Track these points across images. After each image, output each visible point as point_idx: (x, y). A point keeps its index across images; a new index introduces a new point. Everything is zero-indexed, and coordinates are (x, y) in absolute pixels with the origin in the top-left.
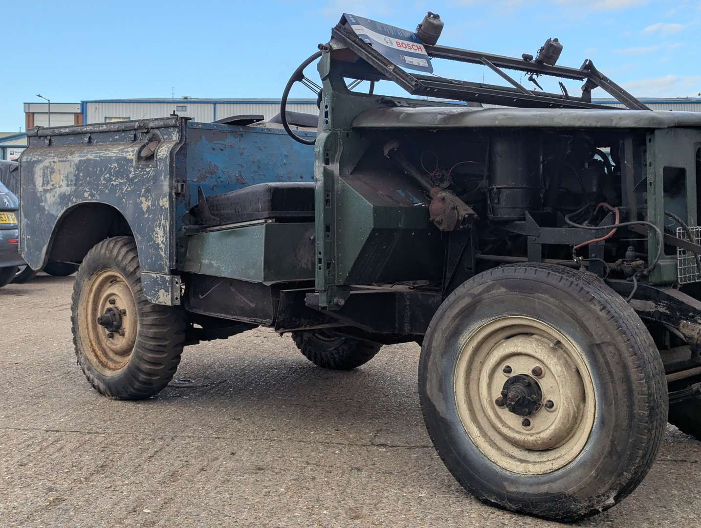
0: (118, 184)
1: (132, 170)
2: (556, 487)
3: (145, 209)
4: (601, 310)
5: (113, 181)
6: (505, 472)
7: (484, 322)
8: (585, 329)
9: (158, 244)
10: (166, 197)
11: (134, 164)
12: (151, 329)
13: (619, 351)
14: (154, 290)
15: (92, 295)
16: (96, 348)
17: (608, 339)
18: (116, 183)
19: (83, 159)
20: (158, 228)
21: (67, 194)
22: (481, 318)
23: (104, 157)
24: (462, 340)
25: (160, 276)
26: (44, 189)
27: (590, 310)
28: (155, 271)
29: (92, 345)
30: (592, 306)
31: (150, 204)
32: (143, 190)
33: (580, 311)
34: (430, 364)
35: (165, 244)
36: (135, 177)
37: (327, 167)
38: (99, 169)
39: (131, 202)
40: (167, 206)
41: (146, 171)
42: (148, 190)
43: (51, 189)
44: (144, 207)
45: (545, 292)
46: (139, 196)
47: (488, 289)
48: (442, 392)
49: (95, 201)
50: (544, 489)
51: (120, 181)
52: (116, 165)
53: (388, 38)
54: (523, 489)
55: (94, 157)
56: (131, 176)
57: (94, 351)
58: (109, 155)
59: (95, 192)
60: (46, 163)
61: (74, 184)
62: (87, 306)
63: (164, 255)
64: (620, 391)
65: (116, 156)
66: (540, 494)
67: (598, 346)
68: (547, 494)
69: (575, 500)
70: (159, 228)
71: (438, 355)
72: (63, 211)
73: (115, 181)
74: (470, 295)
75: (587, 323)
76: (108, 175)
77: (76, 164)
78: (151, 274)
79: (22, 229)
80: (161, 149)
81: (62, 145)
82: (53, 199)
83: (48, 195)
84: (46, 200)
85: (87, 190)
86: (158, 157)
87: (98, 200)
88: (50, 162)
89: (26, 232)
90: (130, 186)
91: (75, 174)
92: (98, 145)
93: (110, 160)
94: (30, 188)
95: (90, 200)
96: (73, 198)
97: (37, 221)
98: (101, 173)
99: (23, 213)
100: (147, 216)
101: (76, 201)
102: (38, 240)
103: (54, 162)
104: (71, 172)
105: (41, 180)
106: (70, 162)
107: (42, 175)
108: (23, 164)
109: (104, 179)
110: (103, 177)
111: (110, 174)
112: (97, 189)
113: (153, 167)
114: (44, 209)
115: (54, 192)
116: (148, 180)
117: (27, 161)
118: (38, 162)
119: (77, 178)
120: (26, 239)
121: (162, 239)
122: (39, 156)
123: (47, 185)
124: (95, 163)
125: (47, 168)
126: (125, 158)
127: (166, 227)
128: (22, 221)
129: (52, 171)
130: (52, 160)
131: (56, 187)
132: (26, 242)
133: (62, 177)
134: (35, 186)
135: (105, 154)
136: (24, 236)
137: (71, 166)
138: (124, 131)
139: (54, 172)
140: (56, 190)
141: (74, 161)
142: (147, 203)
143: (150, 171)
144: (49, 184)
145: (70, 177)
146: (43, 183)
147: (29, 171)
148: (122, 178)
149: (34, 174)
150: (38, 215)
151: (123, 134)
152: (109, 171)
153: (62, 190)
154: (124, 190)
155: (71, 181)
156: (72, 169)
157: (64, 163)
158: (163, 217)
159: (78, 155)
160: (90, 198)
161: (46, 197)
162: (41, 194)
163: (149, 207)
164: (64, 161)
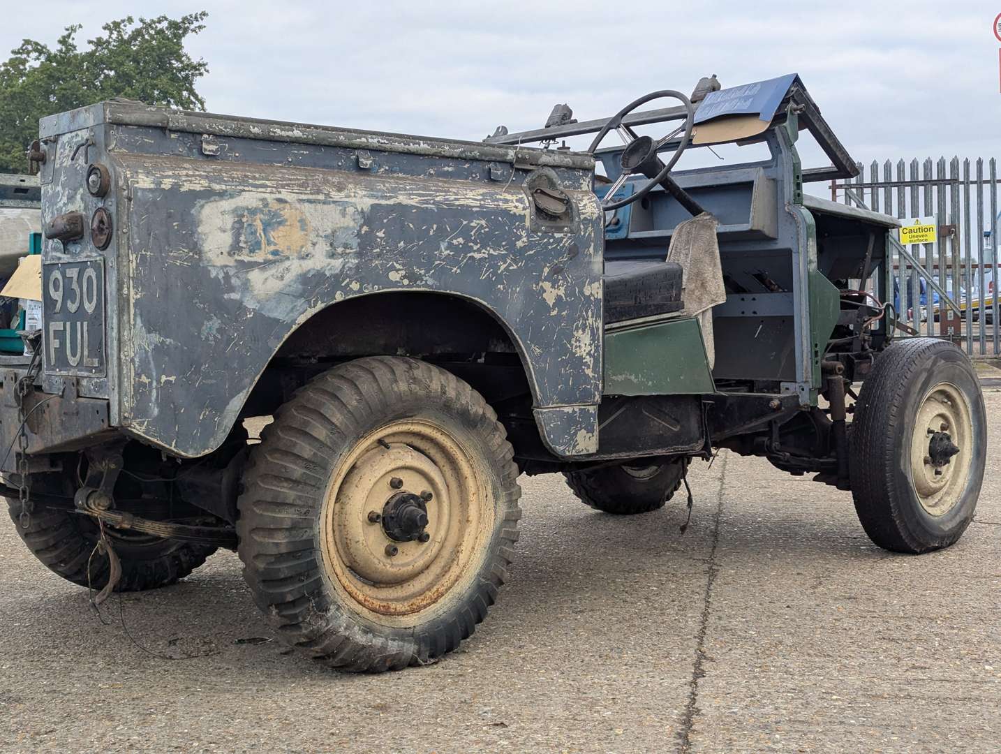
0: (486, 258)
1: (524, 233)
3: (550, 302)
5: (474, 251)
6: (935, 518)
9: (581, 358)
10: (598, 280)
11: (527, 223)
14: (569, 434)
18: (482, 255)
19: (383, 202)
20: (580, 332)
21: (328, 274)
23: (447, 205)
25: (580, 409)
26: (236, 260)
28: (570, 402)
29: (344, 585)
31: (561, 292)
32: (546, 270)
34: (904, 440)
35: (594, 357)
36: (530, 246)
38: (435, 226)
39: (518, 289)
40: (600, 296)
41: (553, 237)
42: (557, 270)
43: (268, 262)
44: (550, 296)
46: (538, 279)
49: (421, 289)
50: (958, 519)
51: (492, 251)
52: (483, 222)
54: (950, 526)
55: (419, 202)
56: (519, 244)
58: (462, 202)
59: (423, 272)
60: (250, 199)
61: (355, 253)
63: (591, 375)
65: (481, 206)
70: (584, 331)
72: (315, 310)
73: (479, 251)
74: (925, 369)
76: (461, 240)
77: (362, 212)
78: (562, 409)
79: (137, 360)
80: (582, 204)
81: (265, 162)
82: (274, 285)
83: (255, 276)
84: (246, 286)
85: (398, 266)
86: (582, 217)
87: (431, 287)
88: (263, 200)
89: (157, 366)
90: (515, 261)
91: (359, 231)
92: (398, 178)
93: (466, 212)
94: (178, 256)
95: (406, 286)
96: (351, 282)
97: (207, 339)
98: (441, 233)
99: (139, 320)
100: (555, 313)
101: (360, 290)
102: (213, 381)
103: (280, 201)
104: (347, 228)
105: (227, 239)
106: (343, 206)
107: (229, 226)
108: (139, 194)
109: (450, 246)
110: (446, 244)
111: (468, 239)
112: (428, 266)
113: (571, 232)
114: (239, 305)
115: (281, 267)
116: (560, 253)
117: (158, 189)
118: (208, 195)
119: (366, 242)
120: (154, 384)
121: (588, 349)
122: (210, 182)
123: (252, 251)
124: (424, 215)
125: (252, 212)
126: (506, 213)
127: (598, 329)
128: (137, 341)
129: (273, 221)
130: (273, 196)
131: (288, 258)
132: (154, 393)
133: (312, 237)
134: (200, 253)
135: (447, 200)
136: (144, 379)
137: (344, 214)
138: (474, 160)
139: (280, 223)
140: (287, 264)
141: (354, 205)
142: (555, 292)
143: (564, 238)
144: (260, 249)
145: (342, 237)
146: (235, 248)
147: (170, 216)
148: (497, 246)
149: (195, 223)
150: (215, 323)
151: (467, 166)
152: (465, 233)
153: (309, 265)
154: (502, 268)
155: (346, 246)
156: (349, 222)
157: (319, 206)
158: (590, 313)
159: (364, 193)
160: (406, 282)
161: (248, 280)
162: (226, 274)
163: (559, 298)
164: (319, 201)
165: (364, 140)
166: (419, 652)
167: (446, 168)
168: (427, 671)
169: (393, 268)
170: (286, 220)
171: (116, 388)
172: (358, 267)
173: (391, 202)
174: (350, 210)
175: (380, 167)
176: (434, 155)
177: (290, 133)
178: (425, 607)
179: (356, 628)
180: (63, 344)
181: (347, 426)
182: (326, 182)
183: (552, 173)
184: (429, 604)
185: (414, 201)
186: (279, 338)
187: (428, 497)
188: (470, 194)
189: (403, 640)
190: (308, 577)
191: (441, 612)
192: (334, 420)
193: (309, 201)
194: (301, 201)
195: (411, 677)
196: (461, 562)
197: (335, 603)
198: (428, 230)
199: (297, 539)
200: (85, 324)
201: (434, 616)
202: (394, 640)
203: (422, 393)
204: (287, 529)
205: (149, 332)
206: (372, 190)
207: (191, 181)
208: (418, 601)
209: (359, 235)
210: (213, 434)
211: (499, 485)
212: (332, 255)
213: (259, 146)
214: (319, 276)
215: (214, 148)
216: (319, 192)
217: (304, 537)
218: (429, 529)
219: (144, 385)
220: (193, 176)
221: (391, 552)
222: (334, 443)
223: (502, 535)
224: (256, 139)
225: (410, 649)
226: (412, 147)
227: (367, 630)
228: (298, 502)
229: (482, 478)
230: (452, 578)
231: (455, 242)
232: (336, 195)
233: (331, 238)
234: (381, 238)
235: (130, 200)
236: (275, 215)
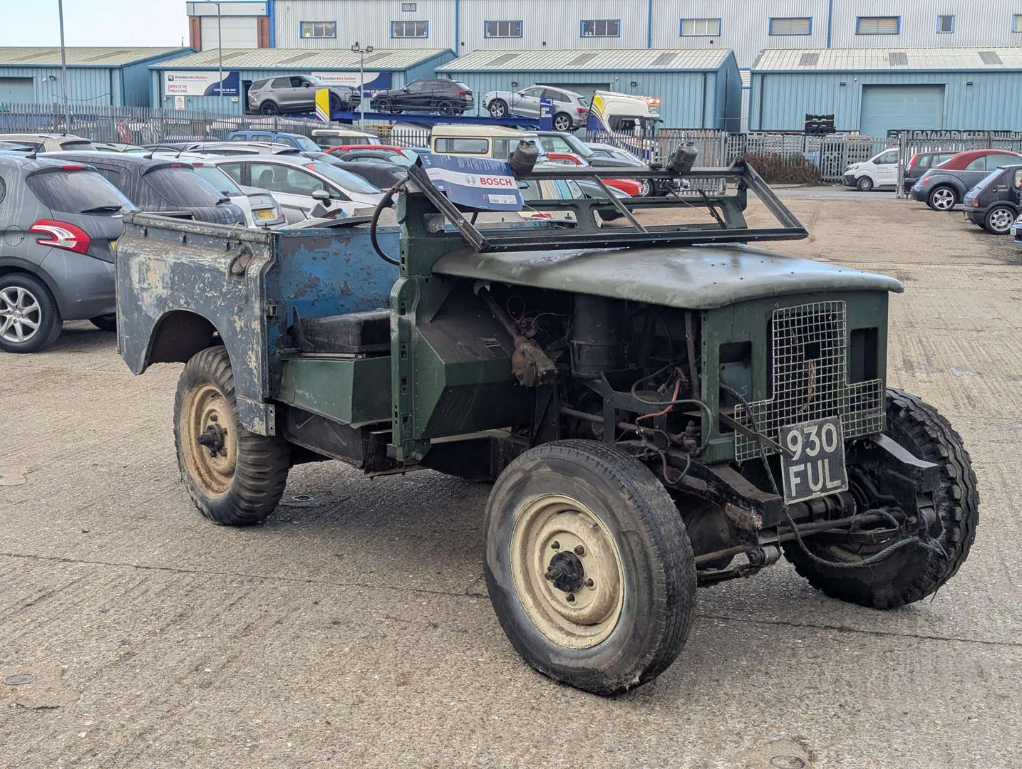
0: (212, 297)
1: (225, 284)
2: (591, 663)
3: (238, 329)
4: (629, 499)
5: (207, 292)
6: (552, 643)
7: (535, 497)
8: (613, 515)
9: (252, 369)
10: (258, 320)
11: (227, 277)
12: (249, 455)
13: (642, 540)
14: (249, 417)
15: (194, 408)
16: (200, 466)
17: (633, 528)
18: (210, 295)
19: (177, 261)
21: (163, 297)
22: (531, 493)
23: (198, 264)
24: (517, 512)
25: (255, 403)
26: (140, 287)
27: (619, 498)
28: (249, 397)
29: (195, 462)
30: (622, 494)
31: (242, 324)
32: (236, 308)
33: (611, 499)
34: (489, 533)
35: (258, 370)
36: (229, 292)
37: (403, 317)
38: (193, 276)
39: (225, 318)
40: (259, 330)
41: (238, 287)
42: (240, 310)
43: (148, 289)
44: (238, 326)
45: (583, 476)
46: (233, 314)
47: (537, 467)
48: (500, 561)
49: (190, 311)
50: (581, 664)
51: (214, 293)
52: (209, 275)
53: (470, 176)
54: (564, 662)
55: (189, 262)
56: (224, 291)
57: (198, 469)
58: (203, 262)
59: (191, 301)
60: (142, 257)
61: (170, 287)
62: (189, 419)
63: (257, 382)
64: (641, 578)
65: (209, 266)
66: (578, 669)
67: (624, 533)
68: (584, 668)
69: (606, 677)
70: (252, 352)
71: (496, 525)
72: (161, 315)
73: (209, 292)
74: (523, 470)
75: (615, 511)
76: (202, 285)
77: (171, 266)
78: (246, 399)
79: (120, 326)
80: (250, 267)
81: (158, 238)
82: (149, 300)
83: (145, 294)
84: (143, 299)
85: (183, 297)
86: (249, 276)
87: (194, 310)
88: (146, 258)
89: (125, 331)
90: (223, 300)
94: (127, 283)
96: (170, 302)
98: (196, 281)
100: (240, 336)
102: (138, 341)
103: (149, 259)
104: (167, 274)
105: (138, 276)
106: (166, 263)
107: (138, 270)
108: (119, 254)
109: (199, 288)
110: (197, 286)
111: (205, 284)
112: (193, 298)
113: (245, 285)
114: (142, 308)
116: (240, 298)
117: (123, 252)
118: (133, 255)
119: (172, 283)
120: (125, 338)
121: (255, 364)
122: (134, 249)
123: (144, 282)
125: (144, 264)
126: (219, 270)
131: (153, 287)
132: (125, 342)
133: (158, 277)
137: (166, 266)
139: (150, 270)
140: (152, 290)
141: (169, 262)
143: (242, 289)
145: (166, 279)
146: (140, 280)
147: (125, 264)
148: (216, 290)
149: (130, 268)
151: (217, 241)
152: (204, 281)
153: (158, 292)
154: (219, 304)
155: (167, 283)
156: (167, 271)
158: (255, 341)
159: (173, 256)
160: (186, 306)
161: (143, 296)
162: (138, 292)
163: (242, 328)
164: (159, 260)
165: (180, 227)
167: (210, 242)
172: (171, 295)
173: (180, 261)
175: (190, 241)
182: (165, 249)
183: (249, 245)
187: (225, 432)
188: (209, 258)
194: (154, 259)
198: (191, 278)
207: (130, 249)
209: (171, 278)
212: (164, 288)
215: (144, 232)
216: (159, 255)
221: (213, 455)
232: (164, 257)
233: (163, 279)
234: (177, 281)
236: (149, 265)
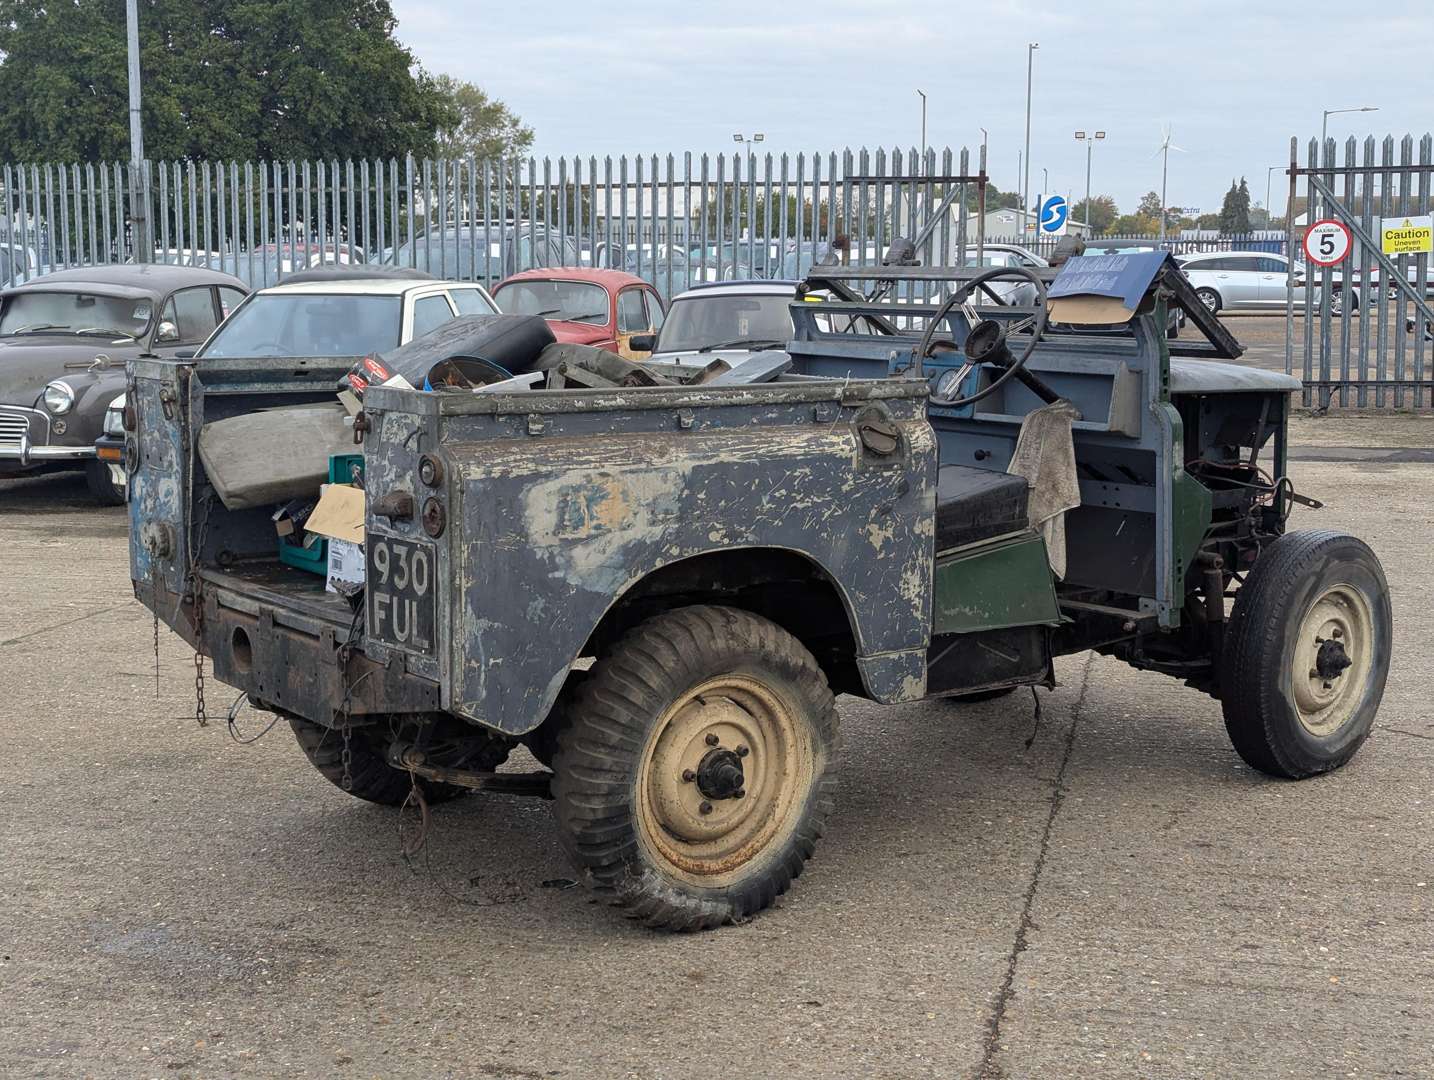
0: (809, 507)
1: (850, 477)
3: (877, 545)
5: (797, 501)
6: (1321, 738)
9: (910, 600)
10: (930, 517)
11: (854, 465)
14: (893, 681)
18: (805, 504)
19: (705, 463)
20: (909, 573)
21: (648, 542)
23: (770, 457)
25: (906, 654)
26: (561, 540)
28: (896, 648)
29: (658, 847)
31: (889, 533)
32: (873, 512)
35: (923, 598)
36: (857, 488)
38: (757, 481)
39: (843, 535)
40: (932, 533)
41: (882, 476)
42: (885, 511)
43: (590, 538)
44: (877, 541)
46: (865, 522)
49: (742, 547)
51: (815, 499)
52: (807, 470)
54: (1338, 747)
55: (743, 457)
56: (845, 488)
58: (785, 452)
59: (743, 529)
60: (574, 477)
61: (676, 518)
63: (920, 617)
65: (805, 454)
70: (913, 572)
72: (636, 579)
73: (802, 500)
76: (783, 492)
77: (684, 475)
78: (887, 656)
79: (467, 646)
80: (914, 437)
81: (588, 433)
82: (597, 559)
83: (578, 552)
84: (570, 564)
85: (718, 526)
86: (914, 451)
87: (752, 543)
88: (588, 475)
89: (486, 651)
90: (840, 507)
91: (680, 496)
92: (720, 433)
93: (790, 462)
94: (506, 542)
95: (726, 545)
96: (671, 548)
97: (532, 618)
98: (764, 488)
99: (469, 608)
100: (882, 556)
101: (680, 554)
102: (537, 660)
103: (603, 475)
104: (668, 494)
105: (553, 519)
106: (664, 472)
107: (554, 507)
108: (471, 486)
109: (772, 499)
110: (768, 497)
111: (790, 488)
112: (748, 522)
113: (902, 468)
114: (564, 584)
115: (603, 541)
116: (886, 492)
117: (489, 479)
118: (536, 477)
119: (687, 505)
120: (483, 668)
121: (917, 590)
122: (537, 464)
123: (576, 528)
124: (746, 470)
125: (577, 489)
126: (832, 456)
127: (928, 568)
128: (467, 628)
129: (597, 496)
130: (597, 471)
131: (610, 531)
132: (483, 676)
133: (634, 506)
134: (527, 536)
135: (771, 451)
136: (474, 664)
137: (665, 480)
138: (799, 403)
139: (603, 497)
140: (609, 536)
141: (675, 470)
142: (883, 534)
143: (893, 476)
144: (583, 525)
145: (663, 504)
146: (560, 526)
147: (499, 503)
148: (822, 493)
149: (522, 508)
150: (540, 603)
151: (791, 409)
152: (788, 484)
153: (632, 535)
154: (826, 515)
155: (667, 512)
156: (670, 487)
157: (641, 475)
158: (920, 553)
159: (686, 455)
160: (726, 541)
161: (571, 557)
162: (551, 553)
163: (887, 540)
164: (640, 470)
165: (686, 399)
166: (733, 912)
167: (770, 415)
168: (741, 931)
169: (713, 528)
170: (609, 494)
171: (448, 675)
172: (678, 531)
173: (713, 461)
174: (672, 475)
175: (702, 422)
176: (758, 403)
177: (613, 403)
178: (739, 864)
179: (670, 890)
180: (389, 616)
181: (664, 690)
182: (648, 448)
183: (883, 406)
184: (743, 862)
185: (736, 458)
186: (599, 612)
187: (743, 752)
188: (794, 442)
189: (717, 901)
190: (624, 841)
191: (755, 870)
192: (651, 684)
193: (632, 472)
194: (623, 472)
195: (725, 937)
196: (777, 817)
197: (649, 866)
198: (750, 486)
199: (614, 804)
200: (414, 604)
201: (748, 875)
202: (707, 901)
203: (740, 649)
204: (603, 795)
205: (479, 618)
206: (694, 451)
207: (518, 467)
208: (732, 858)
209: (680, 499)
210: (536, 711)
211: (818, 738)
212: (653, 523)
213: (583, 419)
214: (641, 545)
215: (540, 427)
216: (641, 461)
217: (621, 803)
218: (745, 786)
219: (473, 670)
220: (520, 460)
221: (705, 810)
222: (651, 707)
223: (820, 789)
224: (580, 412)
225: (724, 909)
226: (735, 399)
227: (681, 892)
228: (614, 768)
229: (801, 730)
230: (768, 834)
231: (777, 494)
232: (657, 461)
233: (652, 507)
234: (702, 500)
235: (462, 492)
236: (599, 489)
